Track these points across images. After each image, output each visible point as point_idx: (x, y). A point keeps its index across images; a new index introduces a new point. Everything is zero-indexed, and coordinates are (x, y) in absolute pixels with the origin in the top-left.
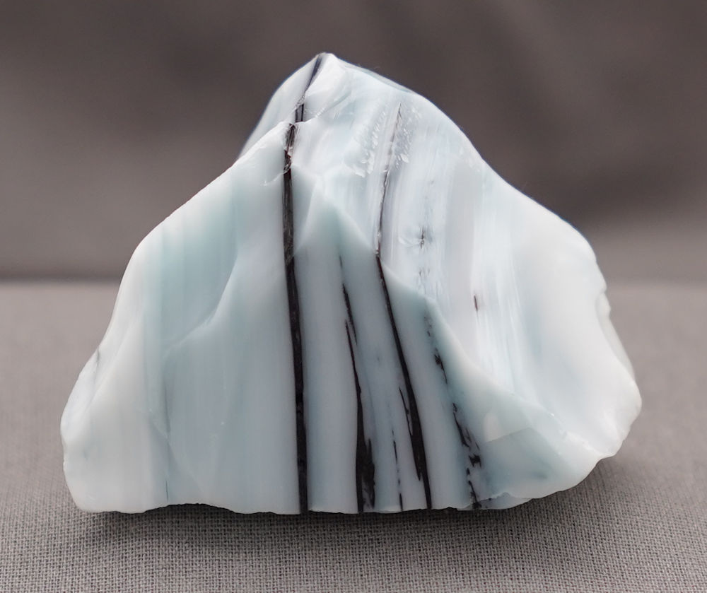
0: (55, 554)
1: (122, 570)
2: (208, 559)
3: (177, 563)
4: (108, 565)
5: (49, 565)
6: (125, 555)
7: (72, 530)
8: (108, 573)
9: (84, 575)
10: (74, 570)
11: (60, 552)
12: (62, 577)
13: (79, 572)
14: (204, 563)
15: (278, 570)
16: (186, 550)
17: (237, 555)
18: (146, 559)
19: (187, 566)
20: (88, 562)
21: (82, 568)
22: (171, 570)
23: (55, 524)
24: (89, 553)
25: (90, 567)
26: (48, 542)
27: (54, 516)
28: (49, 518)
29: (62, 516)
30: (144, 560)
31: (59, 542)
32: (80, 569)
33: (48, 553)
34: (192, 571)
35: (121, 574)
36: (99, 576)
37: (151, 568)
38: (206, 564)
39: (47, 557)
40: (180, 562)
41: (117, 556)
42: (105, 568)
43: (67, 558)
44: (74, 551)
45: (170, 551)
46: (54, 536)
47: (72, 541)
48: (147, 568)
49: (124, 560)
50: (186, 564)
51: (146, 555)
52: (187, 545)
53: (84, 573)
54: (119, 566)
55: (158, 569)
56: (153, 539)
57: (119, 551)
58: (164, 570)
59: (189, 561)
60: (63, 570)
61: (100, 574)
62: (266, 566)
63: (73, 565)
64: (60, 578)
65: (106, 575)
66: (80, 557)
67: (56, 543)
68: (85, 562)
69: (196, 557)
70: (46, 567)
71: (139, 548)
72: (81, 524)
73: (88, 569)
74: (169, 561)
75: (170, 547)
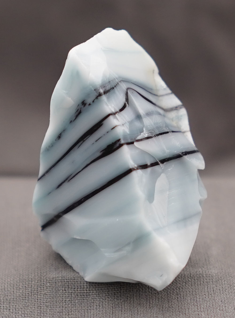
0: (7, 303)
1: (39, 312)
2: (79, 309)
3: (65, 310)
4: (32, 310)
5: (4, 309)
6: (40, 306)
7: (15, 292)
8: (32, 313)
9: (21, 314)
10: (16, 311)
11: (10, 302)
12: (11, 314)
13: (18, 312)
14: (77, 311)
15: (112, 311)
16: (69, 305)
17: (92, 307)
18: (50, 308)
19: (69, 312)
20: (23, 308)
21: (20, 310)
22: (62, 314)
23: (7, 289)
24: (23, 304)
25: (23, 310)
26: (4, 298)
27: (7, 285)
28: (5, 286)
29: (10, 285)
30: (49, 308)
31: (9, 298)
32: (19, 311)
33: (4, 303)
34: (72, 314)
35: (38, 315)
36: (28, 315)
37: (52, 312)
38: (78, 311)
39: (4, 305)
40: (66, 310)
41: (37, 306)
42: (31, 311)
43: (13, 306)
44: (16, 302)
45: (62, 305)
46: (7, 295)
47: (15, 297)
48: (51, 312)
49: (40, 308)
50: (69, 311)
51: (50, 306)
52: (69, 302)
53: (21, 313)
54: (37, 311)
55: (56, 313)
56: (53, 298)
57: (38, 303)
58: (58, 313)
59: (70, 309)
60: (11, 311)
61: (28, 314)
62: (106, 310)
63: (16, 309)
64: (10, 315)
65: (31, 315)
66: (19, 305)
67: (8, 298)
68: (21, 308)
69: (73, 308)
70: (3, 310)
71: (47, 302)
72: (19, 289)
73: (23, 311)
74: (61, 309)
75: (61, 303)
